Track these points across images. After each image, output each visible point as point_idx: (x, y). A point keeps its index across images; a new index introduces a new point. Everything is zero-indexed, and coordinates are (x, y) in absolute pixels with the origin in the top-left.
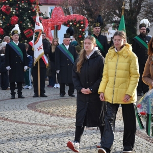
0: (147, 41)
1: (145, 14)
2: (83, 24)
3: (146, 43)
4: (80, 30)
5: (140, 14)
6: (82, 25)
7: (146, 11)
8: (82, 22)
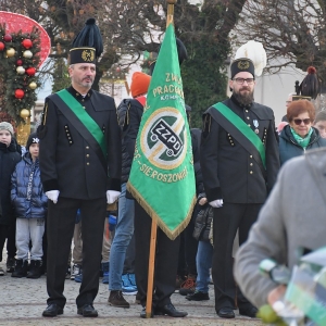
0: (256, 123)
1: (256, 27)
2: (30, 49)
3: (253, 128)
4: (21, 69)
5: (239, 26)
6: (28, 54)
7: (261, 17)
8: (28, 42)
